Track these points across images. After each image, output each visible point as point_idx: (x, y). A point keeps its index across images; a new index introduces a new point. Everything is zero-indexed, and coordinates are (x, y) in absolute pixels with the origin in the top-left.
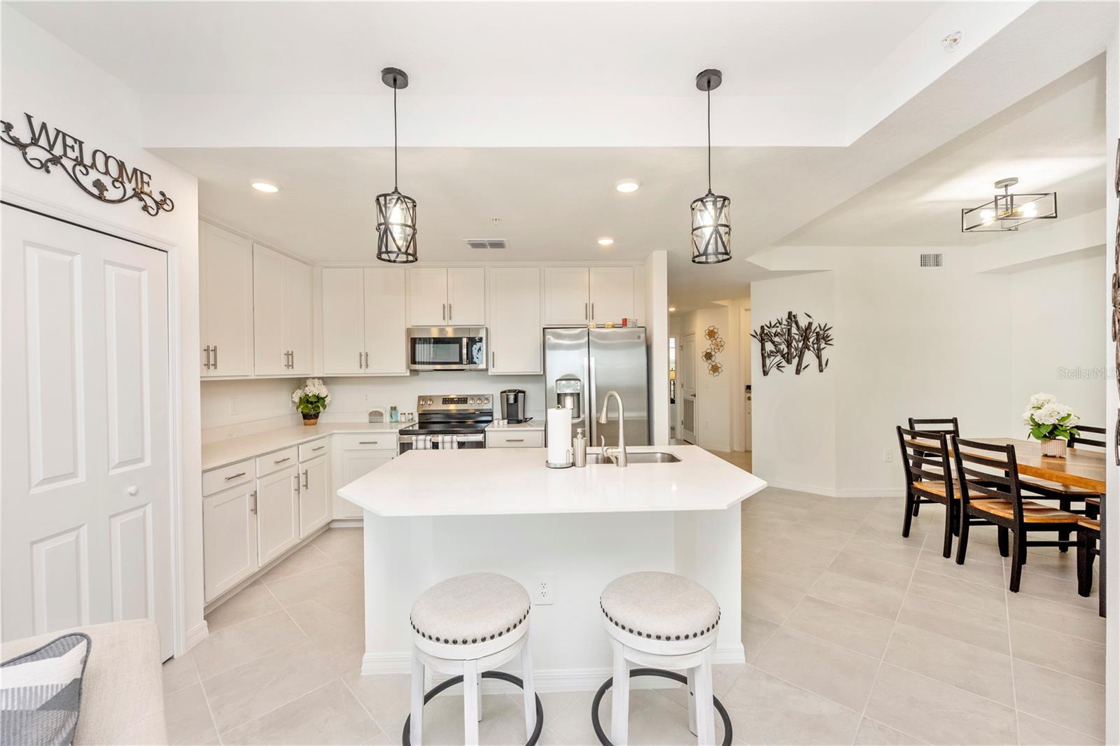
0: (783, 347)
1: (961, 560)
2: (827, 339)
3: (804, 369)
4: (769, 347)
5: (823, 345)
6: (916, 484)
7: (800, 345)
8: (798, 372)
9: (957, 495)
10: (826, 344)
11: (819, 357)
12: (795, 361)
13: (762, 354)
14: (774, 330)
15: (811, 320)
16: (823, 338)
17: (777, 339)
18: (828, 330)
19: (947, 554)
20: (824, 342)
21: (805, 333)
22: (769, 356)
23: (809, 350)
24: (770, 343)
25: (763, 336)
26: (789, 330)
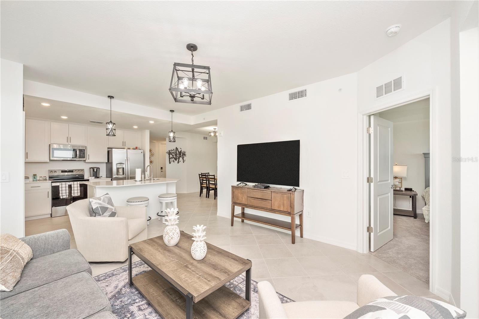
0: (175, 156)
1: (208, 198)
2: (185, 155)
3: (180, 162)
4: (171, 156)
5: (184, 156)
6: (202, 185)
7: (179, 156)
8: (178, 163)
9: (208, 186)
11: (183, 159)
12: (178, 160)
13: (169, 158)
14: (172, 152)
15: (181, 150)
17: (173, 154)
18: (185, 152)
19: (206, 197)
21: (180, 153)
22: (171, 158)
23: (181, 157)
24: (171, 155)
25: (169, 153)
26: (176, 152)
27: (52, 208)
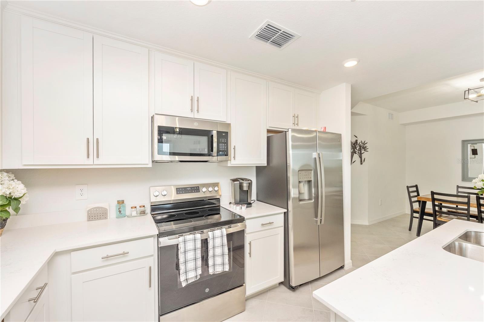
3: (353, 163)
5: (363, 152)
10: (364, 151)
11: (361, 157)
15: (357, 139)
16: (364, 148)
18: (365, 144)
20: (364, 150)
21: (354, 145)
23: (356, 153)
27: (161, 317)
